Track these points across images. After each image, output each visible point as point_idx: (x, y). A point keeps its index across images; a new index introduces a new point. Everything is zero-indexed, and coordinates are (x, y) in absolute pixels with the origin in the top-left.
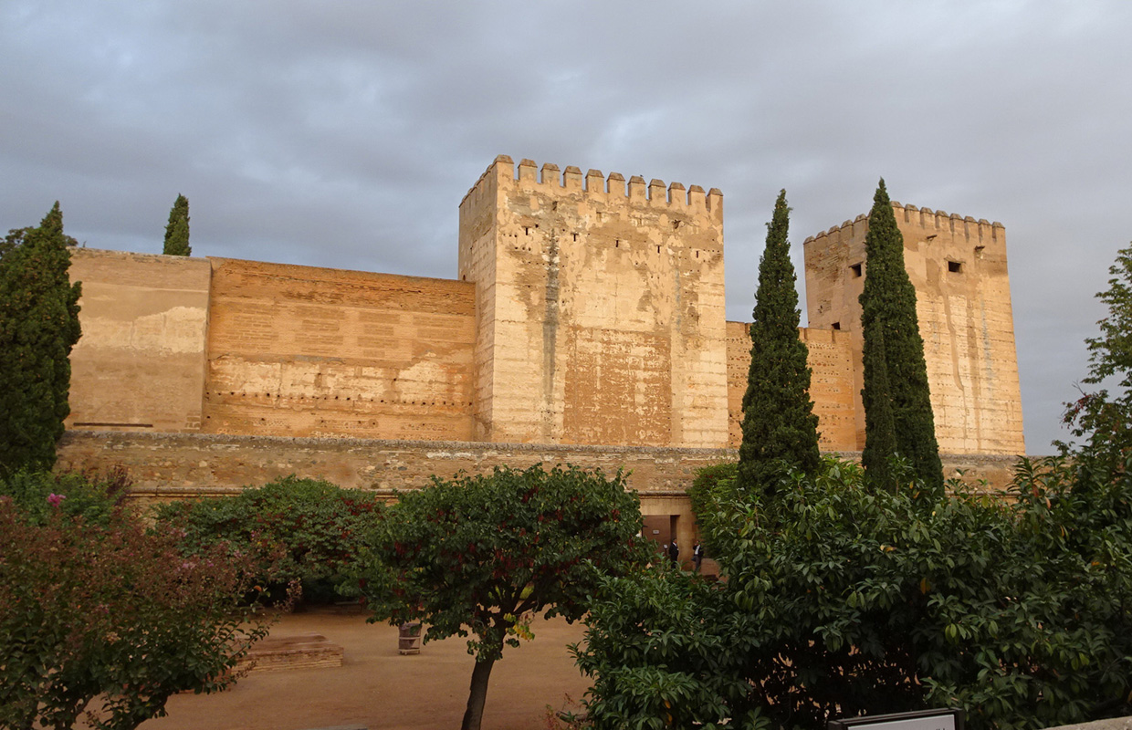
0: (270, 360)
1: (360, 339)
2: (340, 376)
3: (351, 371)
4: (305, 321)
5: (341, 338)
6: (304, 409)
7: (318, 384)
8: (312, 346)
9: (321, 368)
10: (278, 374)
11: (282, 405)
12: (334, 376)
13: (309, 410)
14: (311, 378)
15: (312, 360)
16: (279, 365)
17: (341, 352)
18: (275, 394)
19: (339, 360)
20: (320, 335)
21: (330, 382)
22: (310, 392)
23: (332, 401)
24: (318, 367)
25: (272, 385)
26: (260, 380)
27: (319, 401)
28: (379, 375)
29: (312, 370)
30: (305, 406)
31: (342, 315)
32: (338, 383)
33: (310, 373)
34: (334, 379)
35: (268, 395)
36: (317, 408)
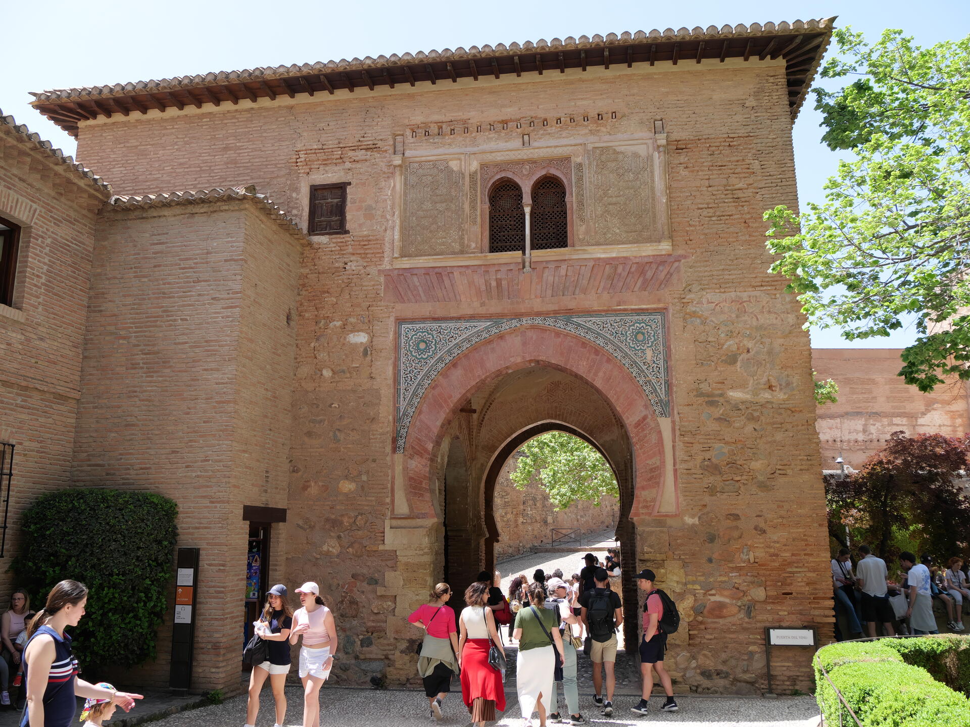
0: (832, 417)
1: (888, 398)
2: (878, 425)
3: (885, 421)
4: (851, 388)
5: (875, 398)
6: (858, 450)
7: (864, 431)
8: (858, 405)
9: (866, 420)
10: (839, 425)
11: (844, 448)
12: (874, 425)
13: (862, 450)
14: (860, 428)
15: (858, 414)
16: (838, 420)
17: (877, 408)
18: (839, 440)
19: (876, 413)
20: (861, 396)
21: (873, 429)
22: (861, 437)
23: (875, 442)
24: (863, 419)
25: (837, 434)
26: (828, 430)
27: (868, 443)
28: (904, 423)
29: (860, 422)
30: (858, 447)
31: (873, 382)
32: (878, 430)
33: (858, 424)
34: (875, 427)
35: (835, 441)
36: (866, 448)
